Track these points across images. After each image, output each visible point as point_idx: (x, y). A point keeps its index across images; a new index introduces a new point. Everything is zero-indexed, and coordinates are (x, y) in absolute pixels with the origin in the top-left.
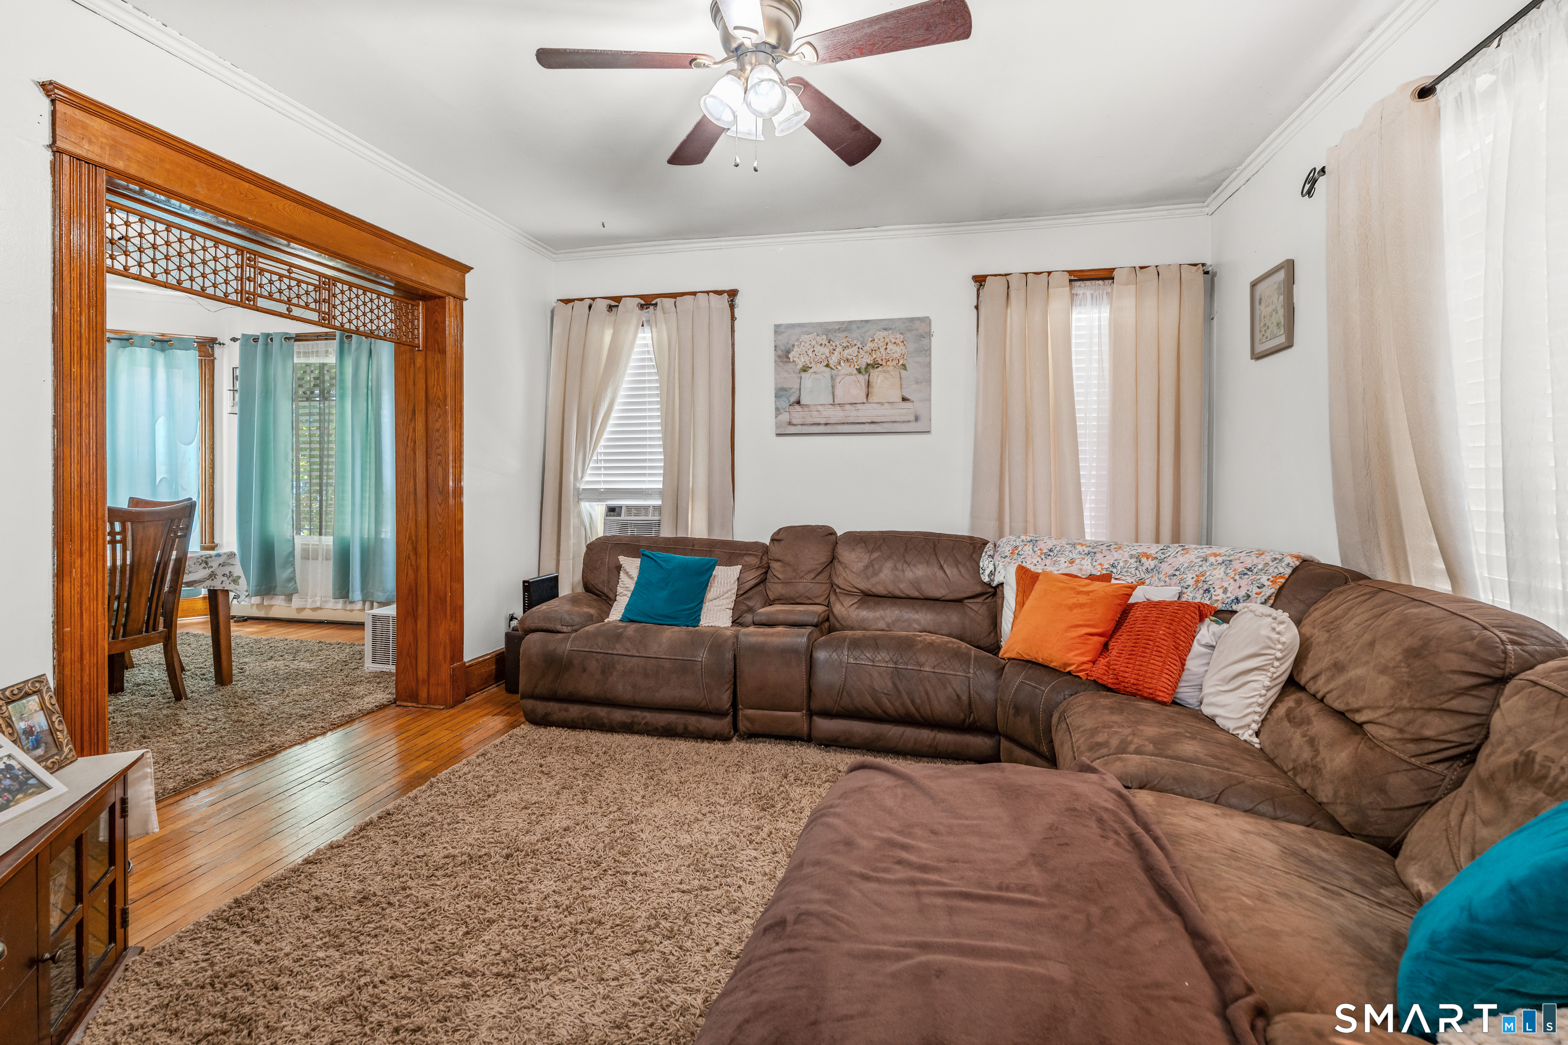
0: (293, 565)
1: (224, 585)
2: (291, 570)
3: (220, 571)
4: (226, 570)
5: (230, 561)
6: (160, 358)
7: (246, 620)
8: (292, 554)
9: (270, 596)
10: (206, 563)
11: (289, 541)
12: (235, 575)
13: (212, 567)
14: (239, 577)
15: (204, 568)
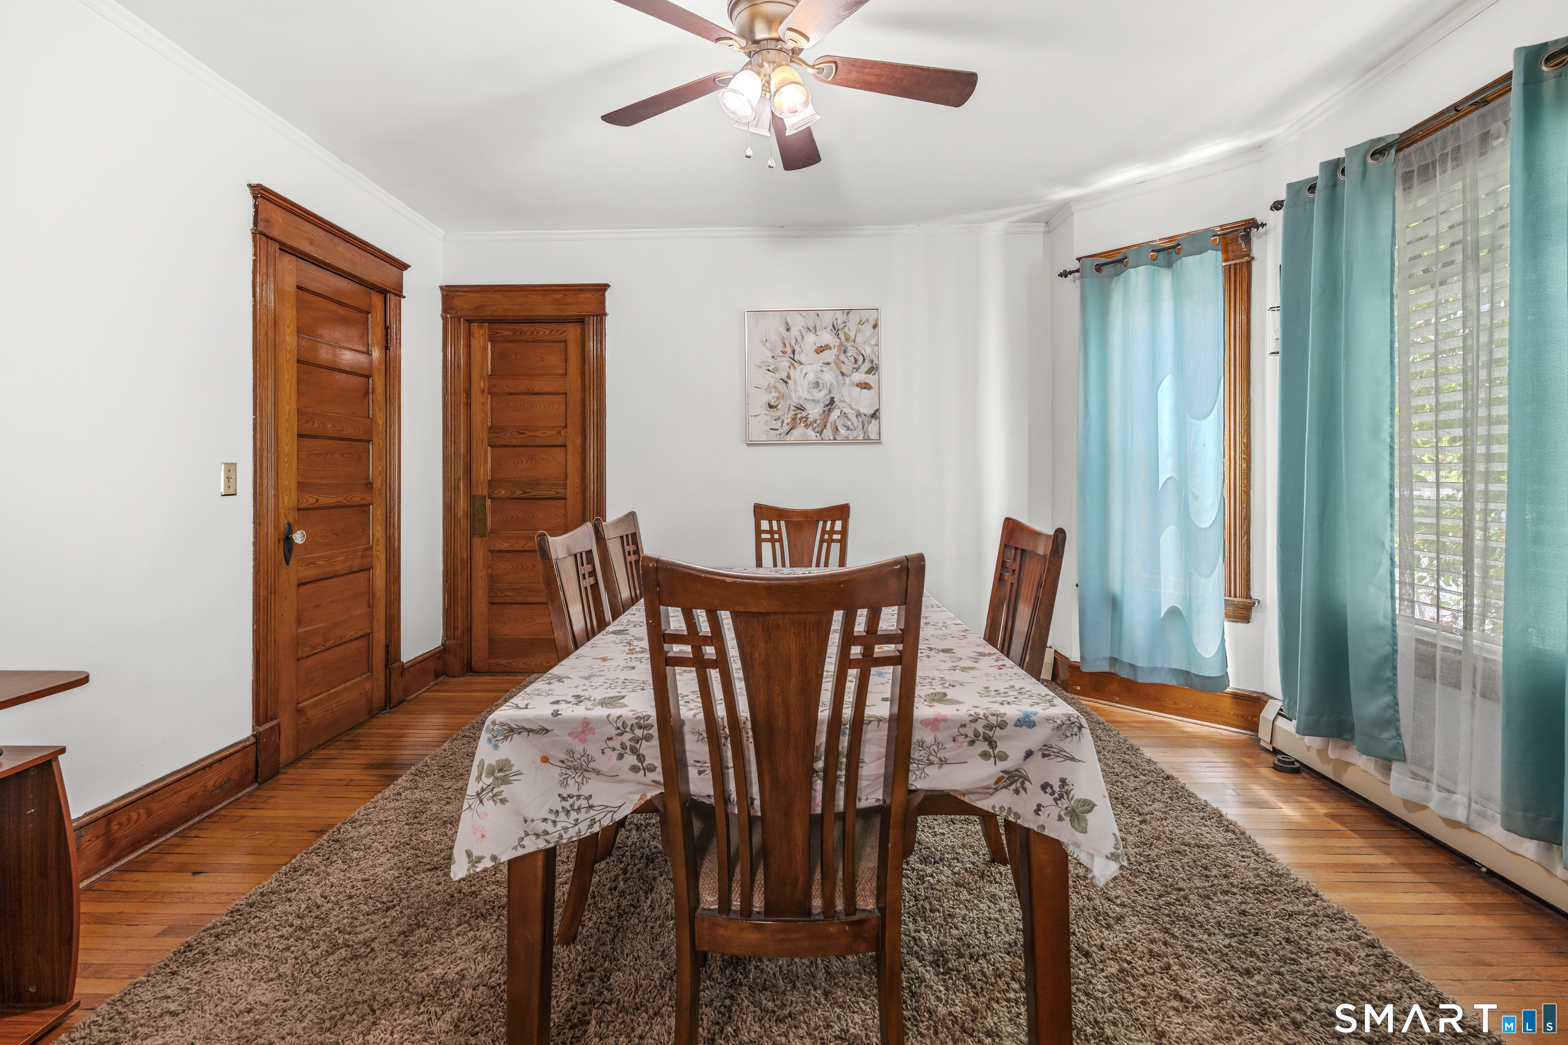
0: (1392, 689)
1: (1042, 819)
2: (1387, 699)
3: (1036, 771)
4: (1054, 771)
5: (1066, 745)
6: (1166, 279)
7: (1296, 771)
8: (1390, 661)
9: (1342, 743)
10: (992, 743)
11: (1381, 629)
12: (1079, 793)
13: (1003, 757)
14: (1090, 806)
15: (985, 755)
